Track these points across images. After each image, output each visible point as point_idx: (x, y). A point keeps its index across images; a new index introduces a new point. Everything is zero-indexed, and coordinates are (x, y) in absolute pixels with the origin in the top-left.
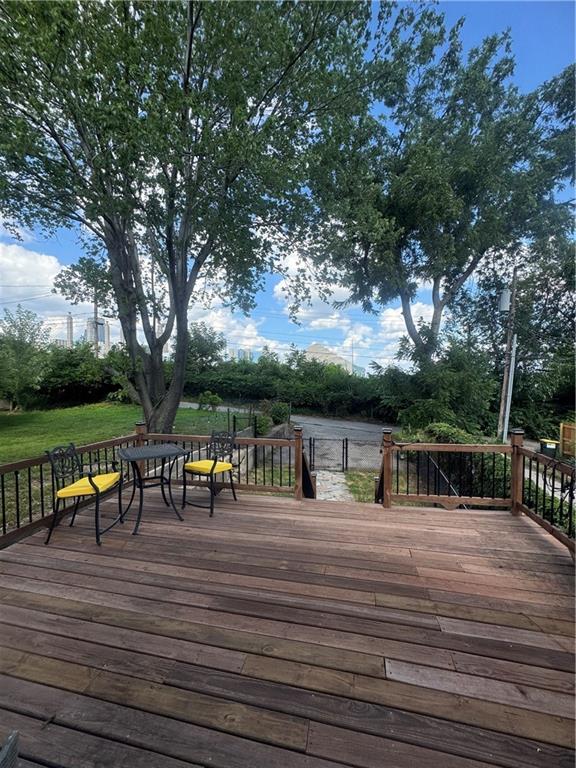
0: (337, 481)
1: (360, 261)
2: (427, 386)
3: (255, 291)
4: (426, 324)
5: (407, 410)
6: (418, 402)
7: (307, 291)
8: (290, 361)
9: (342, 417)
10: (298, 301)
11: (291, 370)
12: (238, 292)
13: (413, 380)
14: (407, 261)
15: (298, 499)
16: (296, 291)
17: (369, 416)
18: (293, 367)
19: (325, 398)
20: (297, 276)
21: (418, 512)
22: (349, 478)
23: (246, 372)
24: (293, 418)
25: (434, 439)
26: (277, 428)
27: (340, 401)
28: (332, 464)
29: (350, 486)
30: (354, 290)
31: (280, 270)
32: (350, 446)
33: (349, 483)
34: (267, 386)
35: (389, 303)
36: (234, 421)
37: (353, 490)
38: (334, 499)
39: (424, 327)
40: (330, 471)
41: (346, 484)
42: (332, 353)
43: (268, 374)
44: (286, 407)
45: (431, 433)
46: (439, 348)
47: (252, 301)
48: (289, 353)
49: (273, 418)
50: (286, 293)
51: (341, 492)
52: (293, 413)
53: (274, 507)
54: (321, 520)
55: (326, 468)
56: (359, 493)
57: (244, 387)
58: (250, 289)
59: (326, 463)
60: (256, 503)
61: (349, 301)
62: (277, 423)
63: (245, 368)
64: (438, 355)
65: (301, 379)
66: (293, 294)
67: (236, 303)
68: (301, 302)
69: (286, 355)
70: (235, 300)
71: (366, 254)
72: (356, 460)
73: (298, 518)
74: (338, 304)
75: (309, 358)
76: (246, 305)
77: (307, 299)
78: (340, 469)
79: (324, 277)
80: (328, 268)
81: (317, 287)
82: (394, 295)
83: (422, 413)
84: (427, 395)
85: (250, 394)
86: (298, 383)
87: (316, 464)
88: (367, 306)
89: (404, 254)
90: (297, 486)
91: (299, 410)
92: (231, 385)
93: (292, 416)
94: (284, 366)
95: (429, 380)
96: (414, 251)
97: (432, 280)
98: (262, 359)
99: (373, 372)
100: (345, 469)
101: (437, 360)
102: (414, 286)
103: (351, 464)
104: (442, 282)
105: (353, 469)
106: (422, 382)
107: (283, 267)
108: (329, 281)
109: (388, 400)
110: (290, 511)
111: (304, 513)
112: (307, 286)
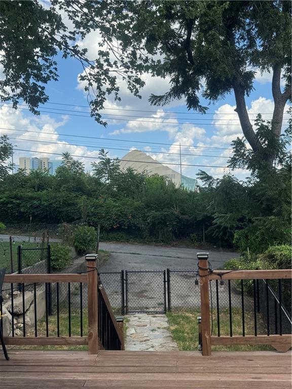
0: (157, 325)
1: (181, 43)
2: (268, 200)
3: (45, 80)
4: (265, 124)
5: (245, 230)
6: (258, 220)
7: (113, 81)
8: (99, 172)
9: (166, 242)
10: (101, 94)
11: (100, 184)
12: (21, 80)
13: (251, 193)
14: (241, 44)
15: (93, 351)
16: (98, 81)
17: (200, 240)
18: (103, 180)
19: (145, 218)
20: (98, 61)
21: (243, 358)
22: (173, 320)
23: (40, 188)
24: (103, 246)
25: (275, 265)
26: (81, 260)
27: (163, 222)
28: (151, 303)
29: (173, 332)
30: (175, 80)
31: (77, 52)
32: (174, 279)
33: (172, 328)
34: (69, 205)
35: (219, 97)
36: (19, 253)
37: (176, 336)
38: (151, 350)
39: (262, 127)
40: (148, 313)
41: (168, 329)
42: (156, 162)
43: (69, 190)
44: (91, 232)
45: (272, 258)
46: (283, 153)
47: (42, 93)
48: (98, 161)
49: (76, 247)
50: (86, 82)
51: (161, 340)
52: (103, 239)
53: (60, 364)
54: (120, 377)
55: (143, 310)
56: (184, 340)
57: (37, 207)
58: (38, 77)
59: (144, 302)
60: (34, 361)
61: (170, 94)
62: (81, 253)
63: (38, 181)
64: (281, 161)
65: (114, 195)
66: (95, 85)
67: (20, 95)
68: (106, 96)
69: (94, 165)
70: (18, 91)
71: (189, 35)
72: (182, 297)
73: (90, 377)
74: (156, 99)
75: (123, 168)
76: (34, 98)
77: (113, 92)
78: (161, 309)
79: (133, 63)
80: (138, 52)
81: (126, 75)
82: (226, 88)
83: (263, 234)
84: (268, 211)
85: (46, 217)
86: (110, 201)
87: (130, 305)
88: (193, 102)
89: (237, 36)
90: (90, 336)
91: (111, 235)
92: (18, 205)
93: (100, 244)
94: (91, 179)
95: (270, 193)
96: (249, 32)
97: (271, 69)
98: (62, 170)
99: (202, 184)
100: (167, 310)
101: (279, 167)
102: (250, 75)
103: (175, 302)
104: (283, 72)
105: (178, 309)
106: (263, 195)
107: (80, 49)
108: (140, 68)
109: (221, 219)
110: (80, 369)
111: (99, 370)
112: (111, 74)
